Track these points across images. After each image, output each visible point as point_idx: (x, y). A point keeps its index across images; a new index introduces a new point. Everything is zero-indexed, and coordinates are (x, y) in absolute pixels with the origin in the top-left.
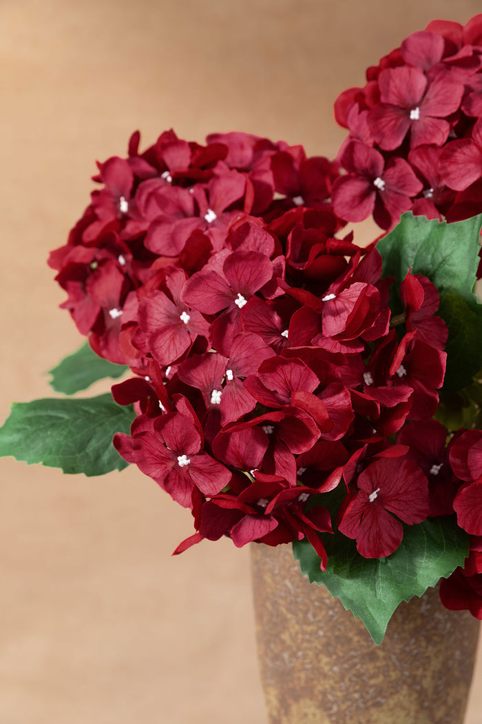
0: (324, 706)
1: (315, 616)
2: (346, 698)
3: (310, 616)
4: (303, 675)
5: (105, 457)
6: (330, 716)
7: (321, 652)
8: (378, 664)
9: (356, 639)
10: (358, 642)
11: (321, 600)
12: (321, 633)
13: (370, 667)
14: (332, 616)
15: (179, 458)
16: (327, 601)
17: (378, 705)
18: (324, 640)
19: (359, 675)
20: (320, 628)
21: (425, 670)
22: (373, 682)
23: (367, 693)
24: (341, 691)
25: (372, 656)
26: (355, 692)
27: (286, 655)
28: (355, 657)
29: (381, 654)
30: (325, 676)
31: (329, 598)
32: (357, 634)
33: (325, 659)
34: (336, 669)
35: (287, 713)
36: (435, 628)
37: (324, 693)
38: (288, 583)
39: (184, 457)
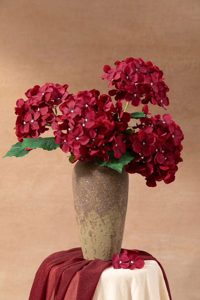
0: (97, 211)
1: (95, 188)
2: (103, 208)
3: (93, 188)
4: (91, 204)
5: (51, 147)
6: (99, 213)
7: (96, 197)
8: (110, 198)
9: (105, 192)
10: (105, 193)
11: (96, 184)
12: (96, 192)
13: (108, 199)
14: (99, 187)
15: (77, 138)
16: (98, 184)
17: (110, 209)
18: (97, 194)
19: (106, 202)
20: (96, 191)
21: (120, 200)
22: (108, 203)
23: (108, 206)
24: (101, 206)
25: (108, 196)
26: (105, 206)
27: (87, 201)
28: (105, 197)
29: (110, 196)
30: (97, 203)
31: (98, 183)
32: (105, 191)
33: (97, 199)
34: (100, 201)
35: (87, 216)
36: (121, 190)
37: (97, 208)
38: (87, 182)
39: (78, 137)
